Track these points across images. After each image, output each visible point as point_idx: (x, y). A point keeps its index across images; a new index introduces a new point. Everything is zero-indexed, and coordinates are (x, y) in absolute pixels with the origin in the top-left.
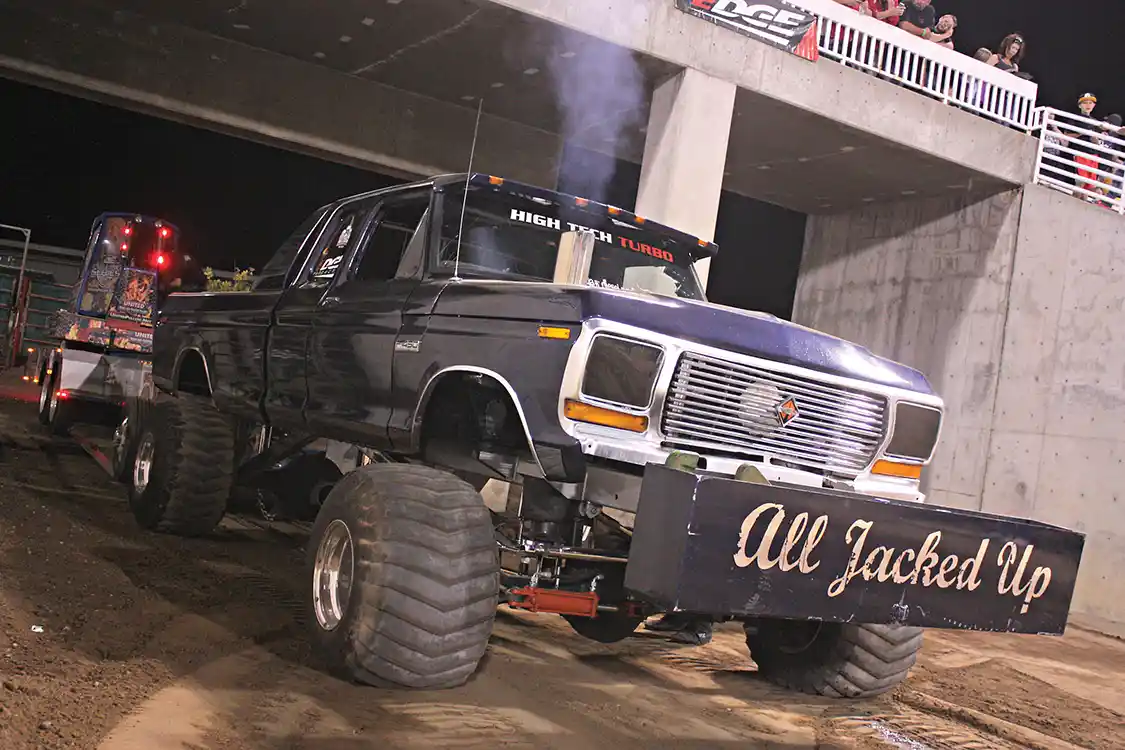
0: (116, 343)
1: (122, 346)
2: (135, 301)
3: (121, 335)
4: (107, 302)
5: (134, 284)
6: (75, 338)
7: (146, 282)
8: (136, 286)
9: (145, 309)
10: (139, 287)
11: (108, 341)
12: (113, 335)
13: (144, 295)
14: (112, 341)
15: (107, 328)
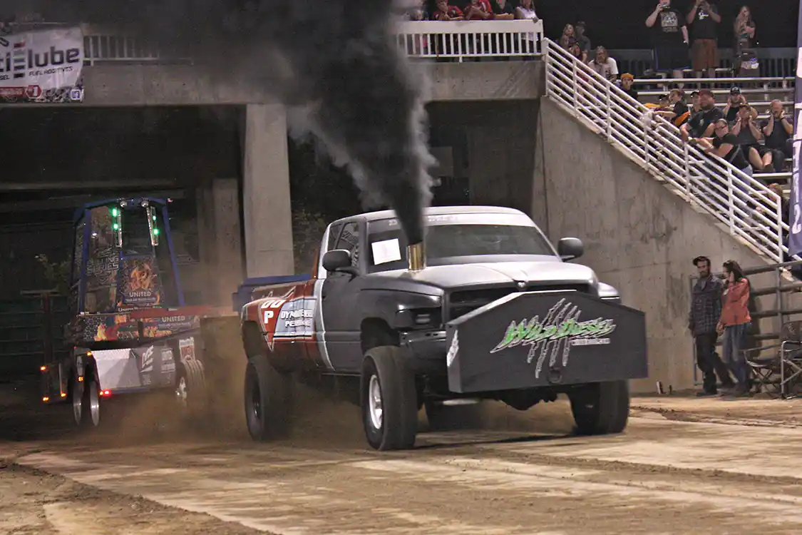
0: (145, 334)
1: (151, 335)
2: (140, 290)
3: (149, 324)
4: (113, 298)
5: (135, 272)
6: (104, 338)
7: (147, 267)
8: (137, 274)
9: (153, 295)
10: (141, 274)
11: (137, 333)
12: (141, 327)
13: (148, 282)
14: (141, 332)
15: (133, 320)
